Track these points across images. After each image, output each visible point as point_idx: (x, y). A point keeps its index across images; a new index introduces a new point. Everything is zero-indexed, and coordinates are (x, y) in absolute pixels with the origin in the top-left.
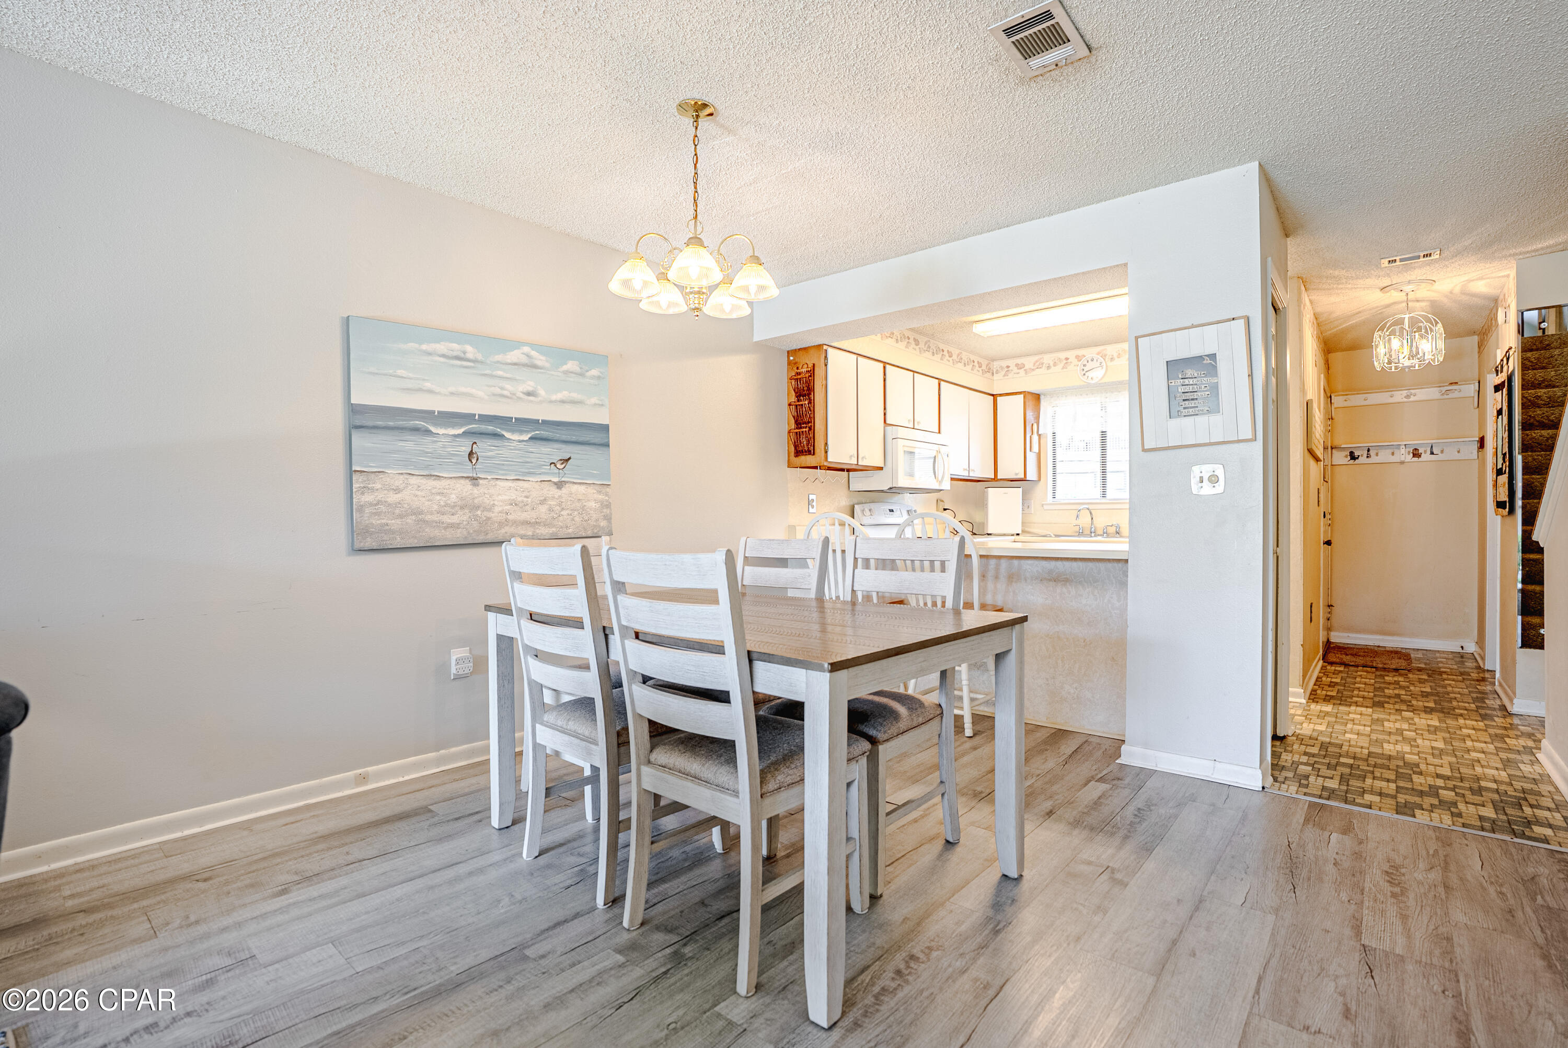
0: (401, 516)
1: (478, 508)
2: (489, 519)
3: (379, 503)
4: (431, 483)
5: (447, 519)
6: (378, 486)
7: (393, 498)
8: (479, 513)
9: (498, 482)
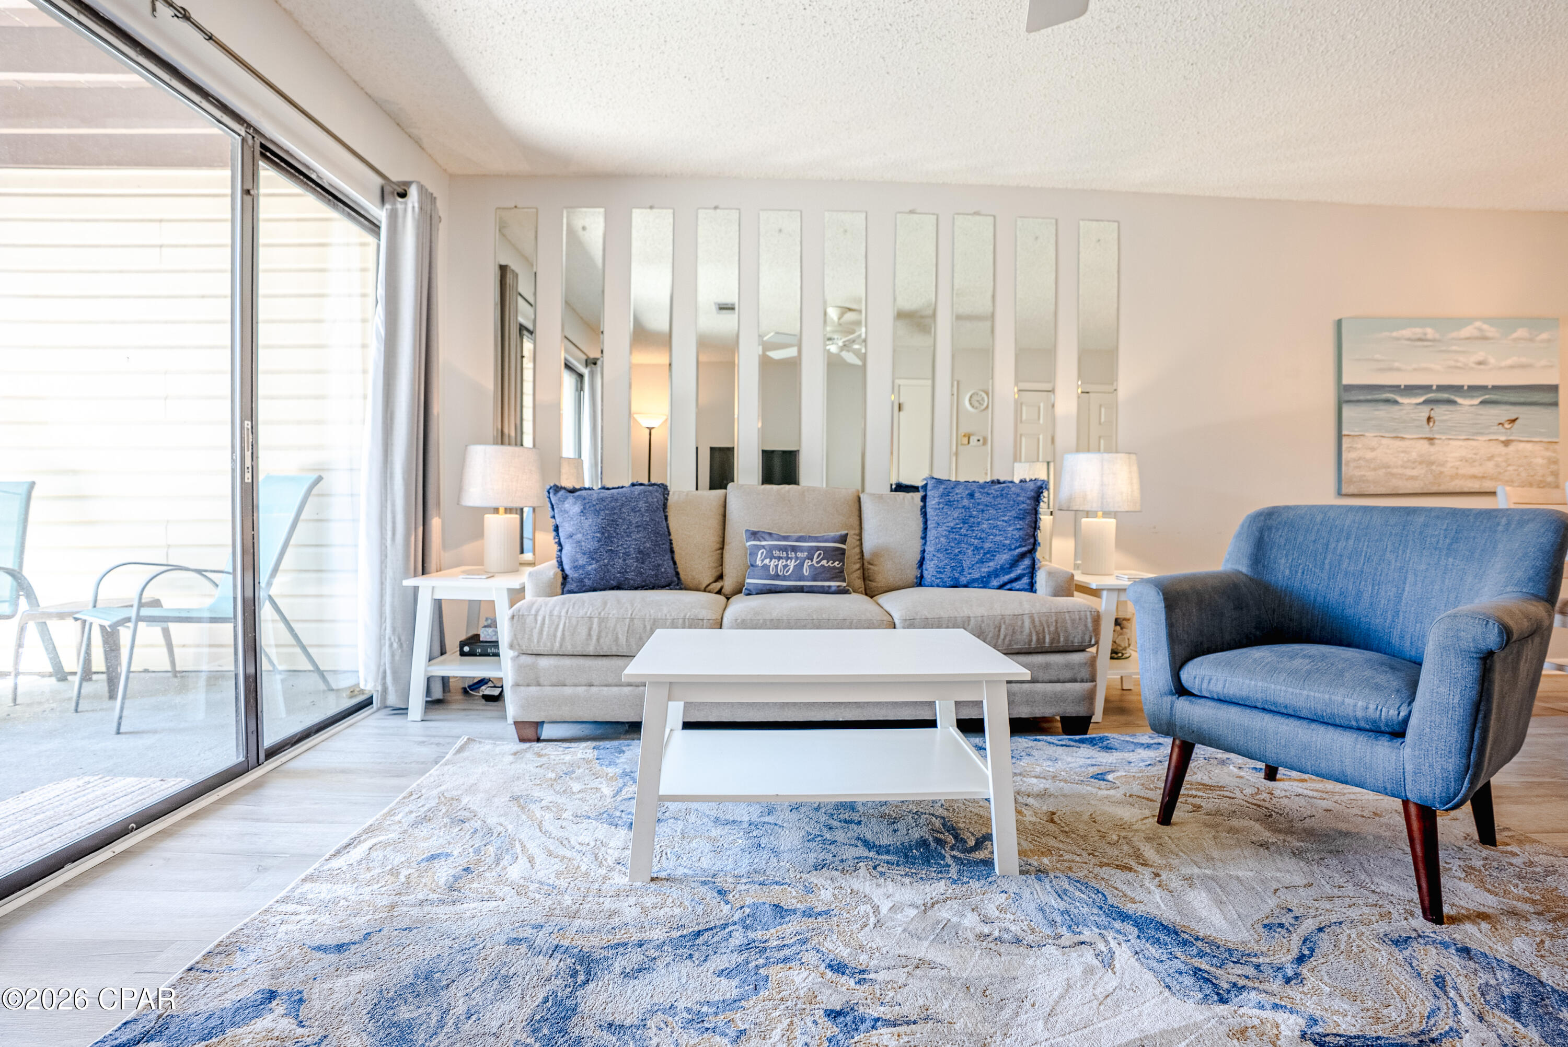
0: (1375, 469)
1: (1432, 463)
2: (1441, 473)
3: (1360, 459)
4: (1398, 443)
5: (1409, 472)
6: (1360, 446)
7: (1369, 455)
8: (1434, 467)
9: (1451, 442)
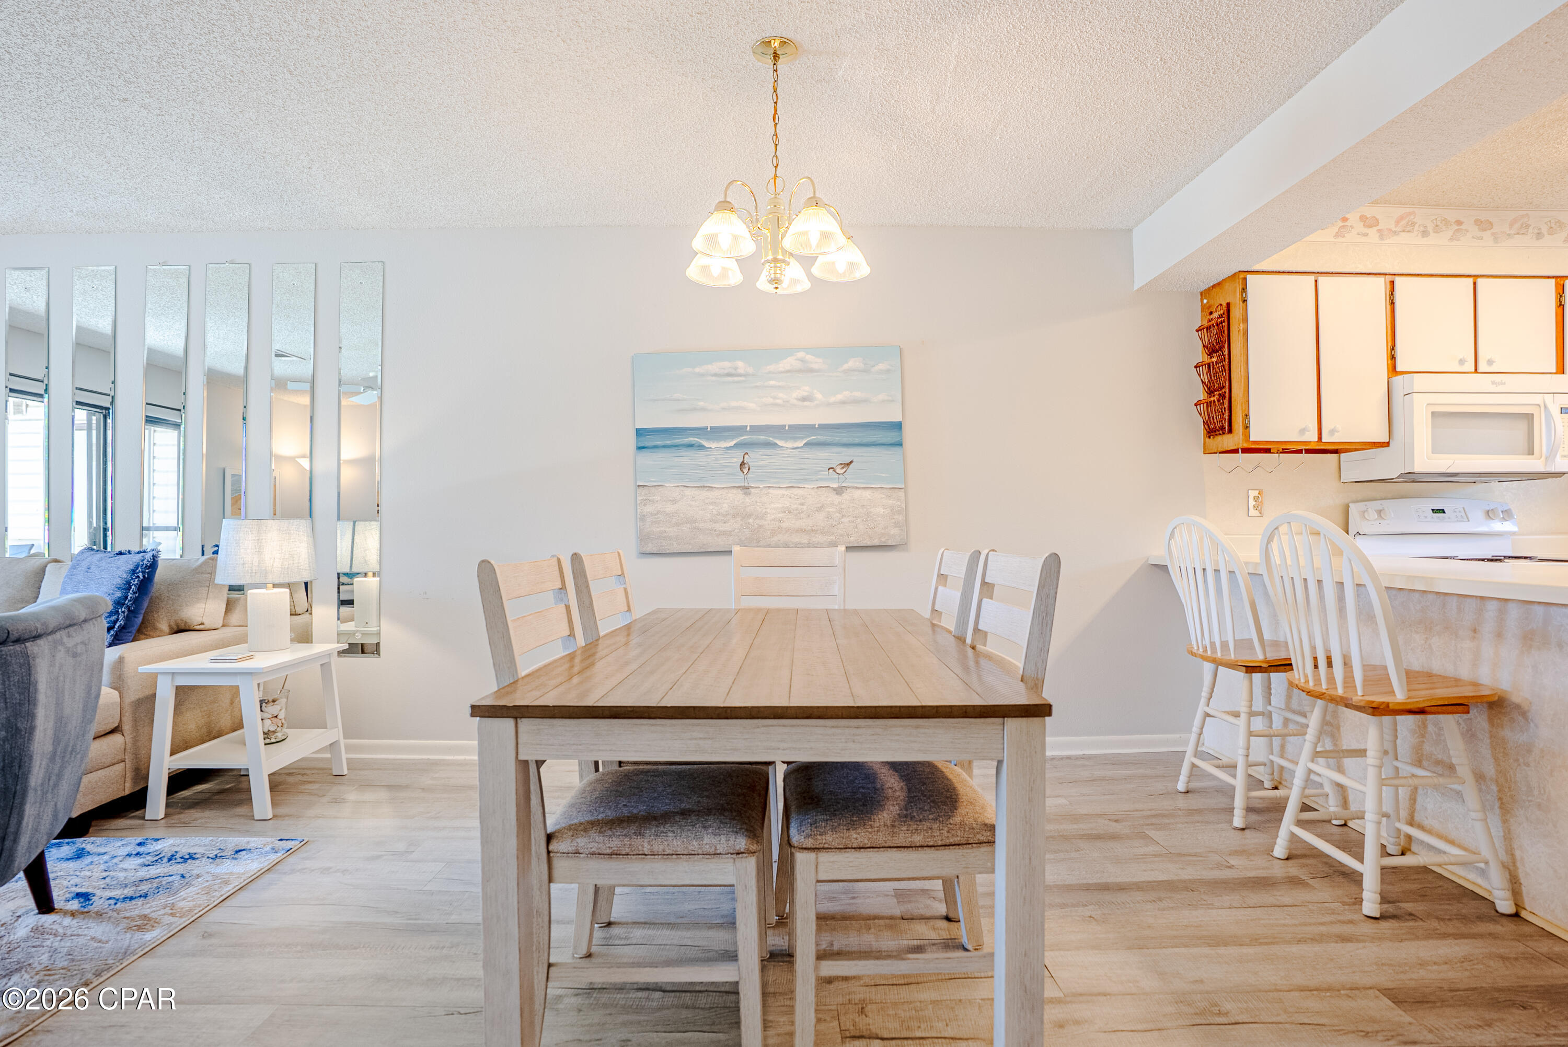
0: (677, 525)
1: (750, 516)
2: (761, 526)
3: (658, 512)
4: (705, 493)
5: (720, 527)
6: (657, 498)
7: (670, 508)
8: (751, 521)
9: (771, 491)
